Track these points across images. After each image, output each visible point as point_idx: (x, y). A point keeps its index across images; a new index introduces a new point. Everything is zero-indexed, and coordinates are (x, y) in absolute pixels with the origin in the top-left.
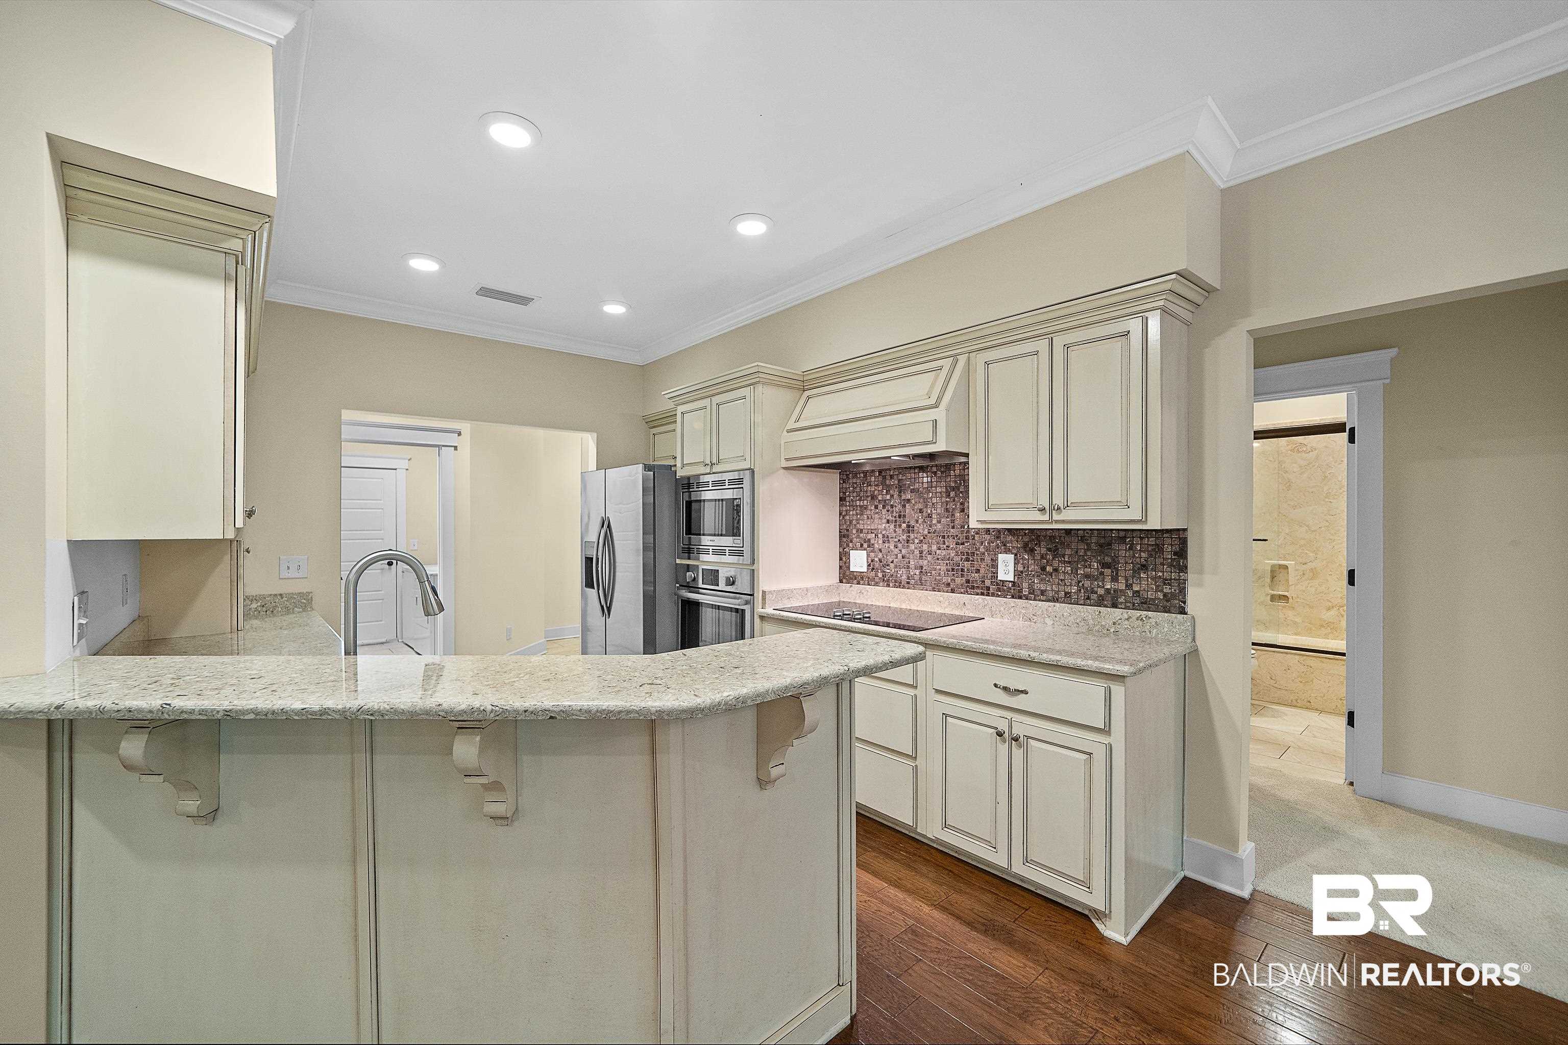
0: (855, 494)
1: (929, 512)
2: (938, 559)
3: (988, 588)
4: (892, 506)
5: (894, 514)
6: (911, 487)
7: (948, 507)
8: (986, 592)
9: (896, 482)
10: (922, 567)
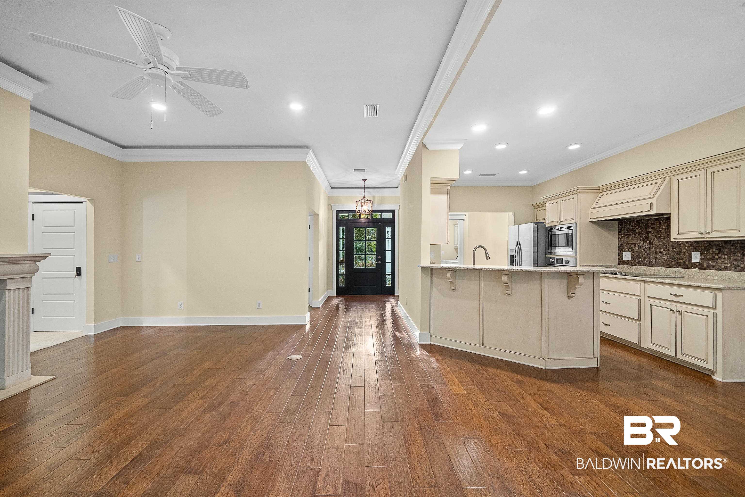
0: (625, 230)
2: (664, 254)
3: (687, 266)
4: (642, 234)
5: (644, 237)
6: (651, 227)
8: (687, 267)
9: (645, 225)
10: (656, 258)
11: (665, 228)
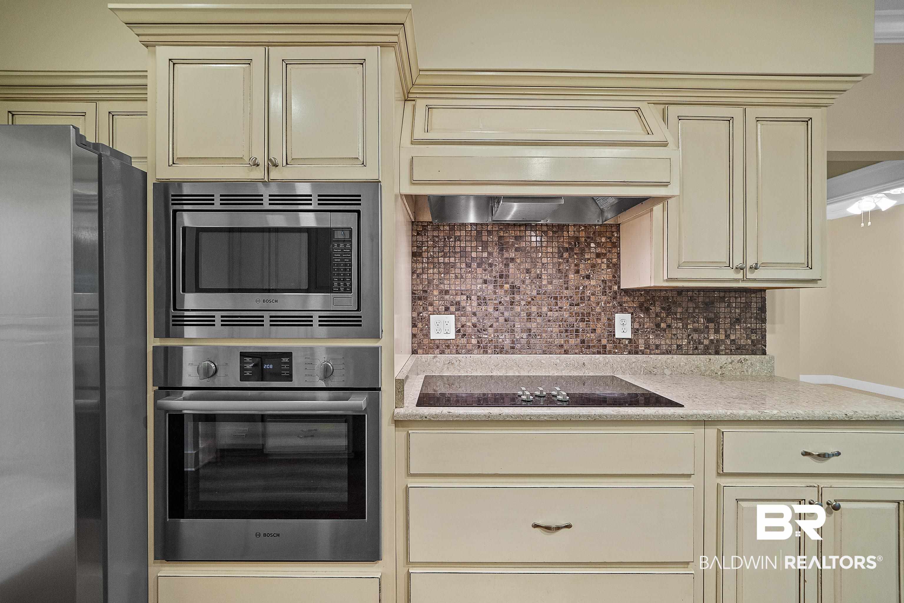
0: (436, 249)
1: (538, 272)
2: (549, 321)
3: (605, 347)
4: (491, 265)
5: (494, 273)
6: (516, 246)
7: (561, 268)
8: (603, 350)
9: (496, 239)
10: (530, 330)
11: (552, 253)
